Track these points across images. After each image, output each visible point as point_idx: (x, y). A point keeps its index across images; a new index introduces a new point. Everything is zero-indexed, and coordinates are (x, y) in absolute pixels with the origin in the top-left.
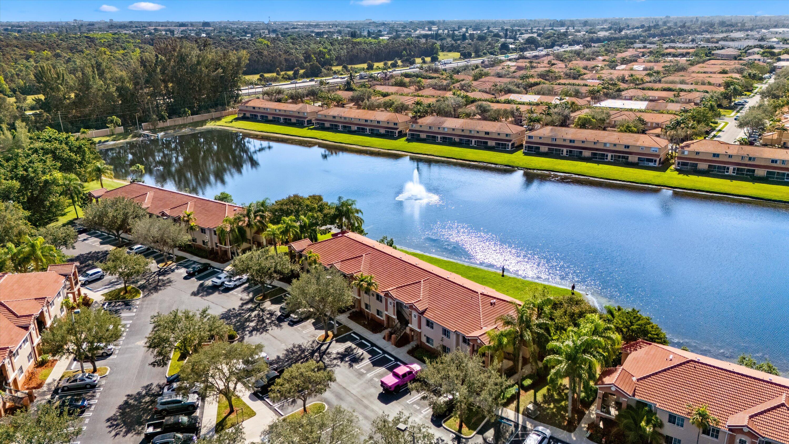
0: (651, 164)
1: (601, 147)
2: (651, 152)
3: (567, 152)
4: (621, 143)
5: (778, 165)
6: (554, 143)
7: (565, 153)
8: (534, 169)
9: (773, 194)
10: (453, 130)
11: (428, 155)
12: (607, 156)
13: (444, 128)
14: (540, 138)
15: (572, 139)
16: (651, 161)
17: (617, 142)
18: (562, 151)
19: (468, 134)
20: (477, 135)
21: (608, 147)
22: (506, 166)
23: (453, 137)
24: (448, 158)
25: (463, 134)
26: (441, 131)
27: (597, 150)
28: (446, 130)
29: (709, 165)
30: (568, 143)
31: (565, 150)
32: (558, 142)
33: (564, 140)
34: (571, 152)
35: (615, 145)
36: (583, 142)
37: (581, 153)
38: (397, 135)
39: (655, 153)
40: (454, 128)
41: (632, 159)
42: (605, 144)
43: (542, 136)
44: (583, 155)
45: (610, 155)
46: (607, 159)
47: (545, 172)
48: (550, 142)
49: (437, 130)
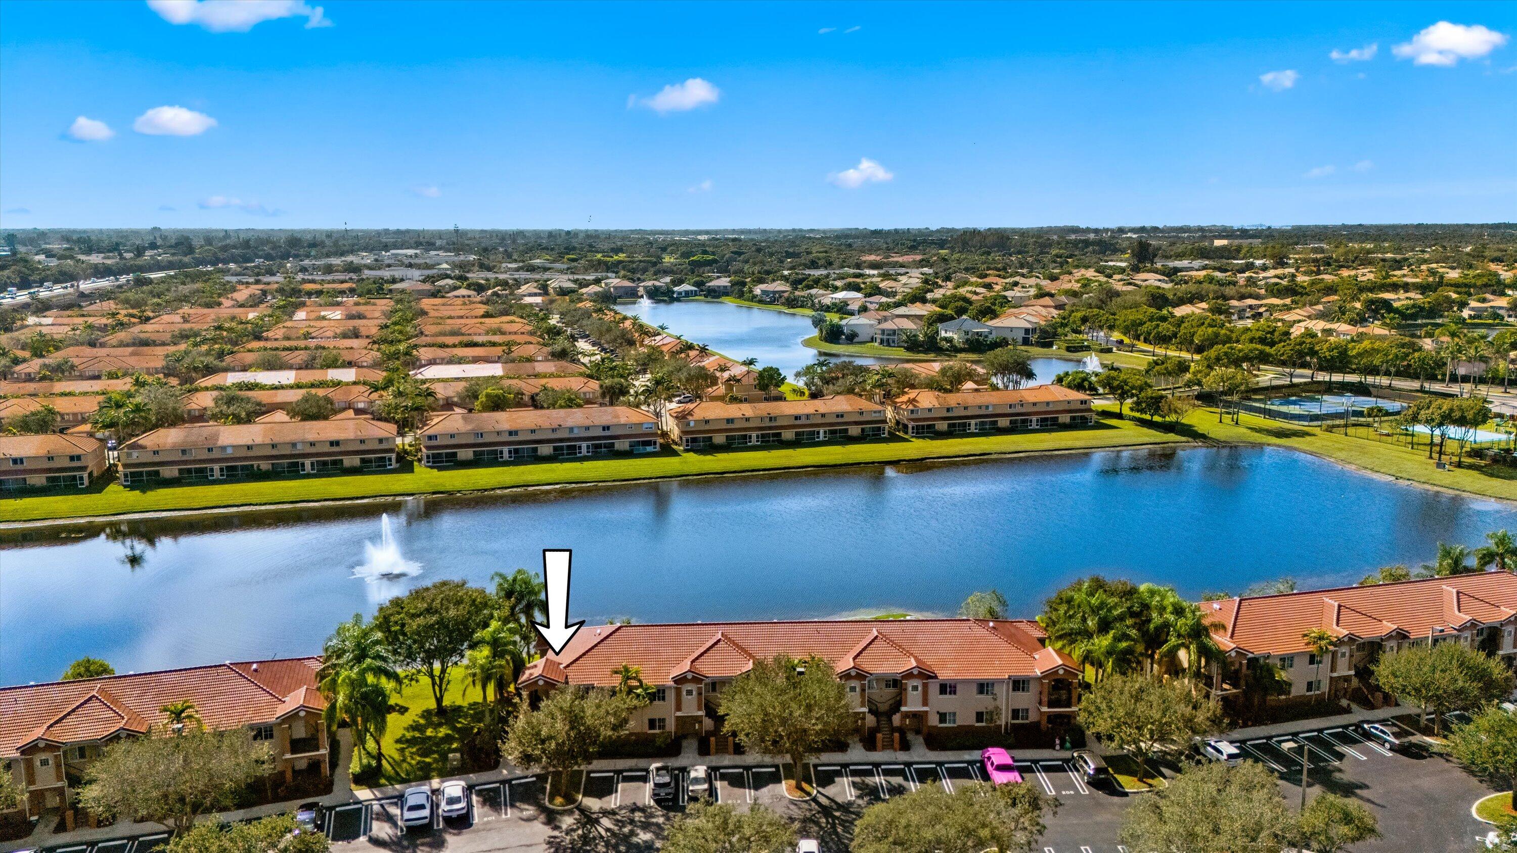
0: (649, 449)
1: (566, 435)
2: (644, 430)
3: (510, 452)
4: (597, 423)
5: (803, 421)
6: (480, 440)
7: (506, 455)
8: (493, 489)
9: (832, 457)
10: (249, 447)
11: (238, 506)
12: (580, 447)
13: (223, 448)
14: (452, 436)
15: (513, 429)
16: (648, 443)
17: (588, 423)
18: (501, 452)
19: (288, 452)
20: (313, 450)
21: (577, 433)
22: (434, 493)
23: (255, 463)
24: (292, 502)
25: (275, 452)
26: (215, 455)
27: (561, 440)
28: (229, 451)
29: (727, 436)
30: (505, 438)
31: (506, 449)
32: (487, 439)
33: (498, 433)
34: (516, 451)
35: (587, 428)
36: (533, 431)
37: (536, 450)
38: (86, 482)
39: (649, 431)
40: (250, 443)
41: (622, 445)
42: (571, 429)
43: (456, 431)
44: (539, 453)
45: (584, 445)
46: (580, 453)
47: (515, 489)
48: (471, 441)
49: (205, 455)
